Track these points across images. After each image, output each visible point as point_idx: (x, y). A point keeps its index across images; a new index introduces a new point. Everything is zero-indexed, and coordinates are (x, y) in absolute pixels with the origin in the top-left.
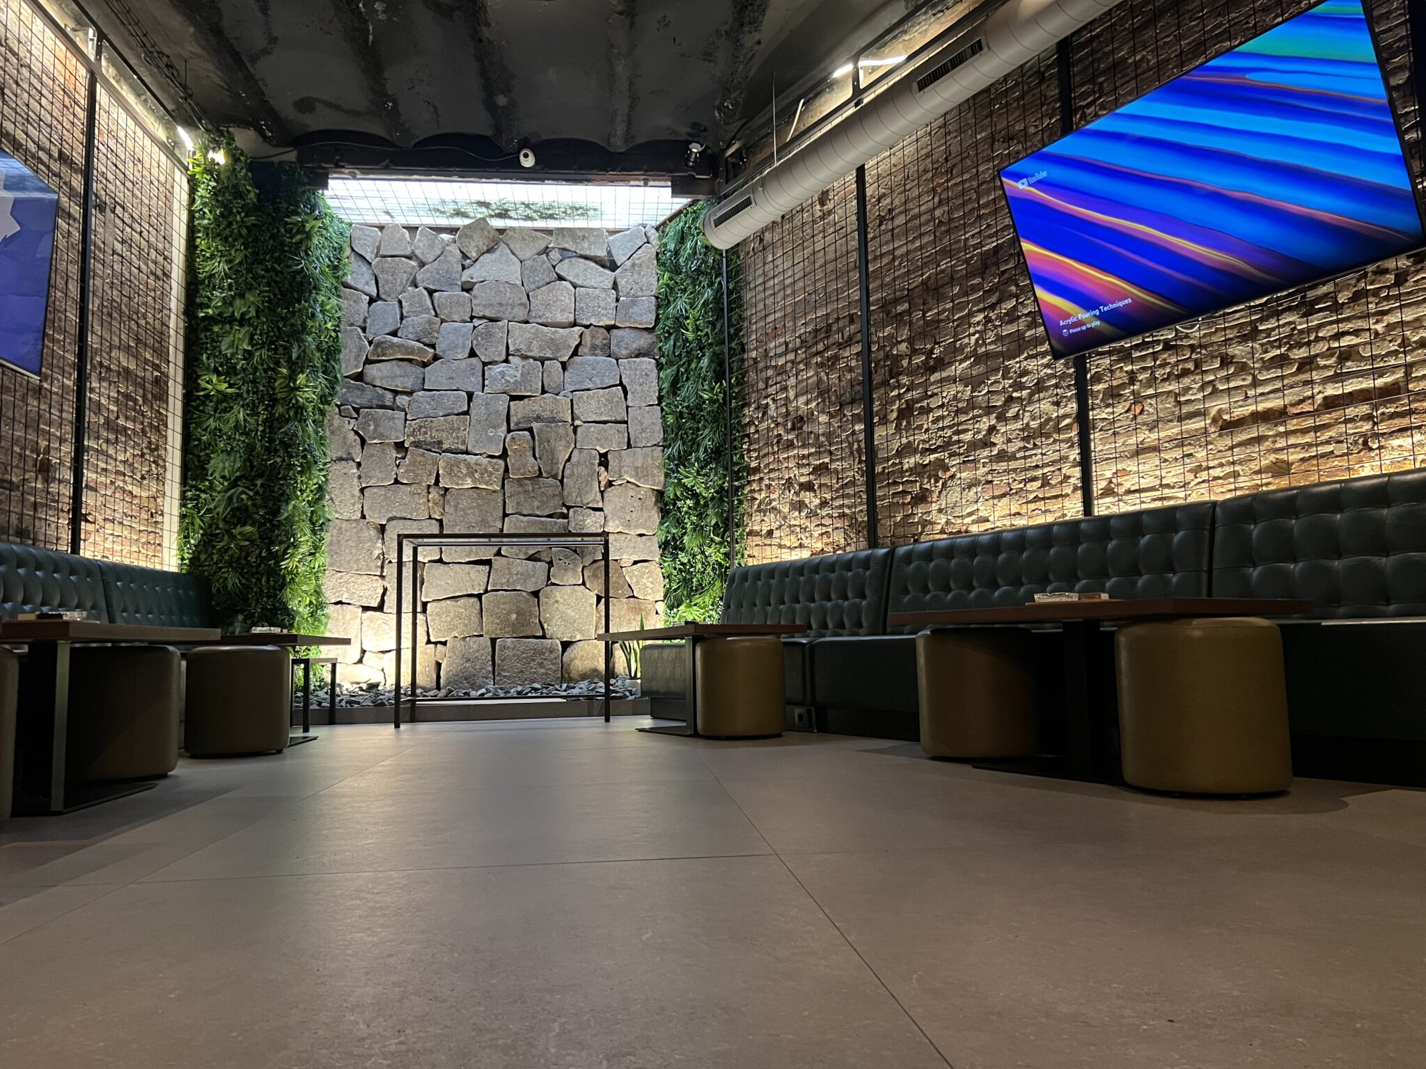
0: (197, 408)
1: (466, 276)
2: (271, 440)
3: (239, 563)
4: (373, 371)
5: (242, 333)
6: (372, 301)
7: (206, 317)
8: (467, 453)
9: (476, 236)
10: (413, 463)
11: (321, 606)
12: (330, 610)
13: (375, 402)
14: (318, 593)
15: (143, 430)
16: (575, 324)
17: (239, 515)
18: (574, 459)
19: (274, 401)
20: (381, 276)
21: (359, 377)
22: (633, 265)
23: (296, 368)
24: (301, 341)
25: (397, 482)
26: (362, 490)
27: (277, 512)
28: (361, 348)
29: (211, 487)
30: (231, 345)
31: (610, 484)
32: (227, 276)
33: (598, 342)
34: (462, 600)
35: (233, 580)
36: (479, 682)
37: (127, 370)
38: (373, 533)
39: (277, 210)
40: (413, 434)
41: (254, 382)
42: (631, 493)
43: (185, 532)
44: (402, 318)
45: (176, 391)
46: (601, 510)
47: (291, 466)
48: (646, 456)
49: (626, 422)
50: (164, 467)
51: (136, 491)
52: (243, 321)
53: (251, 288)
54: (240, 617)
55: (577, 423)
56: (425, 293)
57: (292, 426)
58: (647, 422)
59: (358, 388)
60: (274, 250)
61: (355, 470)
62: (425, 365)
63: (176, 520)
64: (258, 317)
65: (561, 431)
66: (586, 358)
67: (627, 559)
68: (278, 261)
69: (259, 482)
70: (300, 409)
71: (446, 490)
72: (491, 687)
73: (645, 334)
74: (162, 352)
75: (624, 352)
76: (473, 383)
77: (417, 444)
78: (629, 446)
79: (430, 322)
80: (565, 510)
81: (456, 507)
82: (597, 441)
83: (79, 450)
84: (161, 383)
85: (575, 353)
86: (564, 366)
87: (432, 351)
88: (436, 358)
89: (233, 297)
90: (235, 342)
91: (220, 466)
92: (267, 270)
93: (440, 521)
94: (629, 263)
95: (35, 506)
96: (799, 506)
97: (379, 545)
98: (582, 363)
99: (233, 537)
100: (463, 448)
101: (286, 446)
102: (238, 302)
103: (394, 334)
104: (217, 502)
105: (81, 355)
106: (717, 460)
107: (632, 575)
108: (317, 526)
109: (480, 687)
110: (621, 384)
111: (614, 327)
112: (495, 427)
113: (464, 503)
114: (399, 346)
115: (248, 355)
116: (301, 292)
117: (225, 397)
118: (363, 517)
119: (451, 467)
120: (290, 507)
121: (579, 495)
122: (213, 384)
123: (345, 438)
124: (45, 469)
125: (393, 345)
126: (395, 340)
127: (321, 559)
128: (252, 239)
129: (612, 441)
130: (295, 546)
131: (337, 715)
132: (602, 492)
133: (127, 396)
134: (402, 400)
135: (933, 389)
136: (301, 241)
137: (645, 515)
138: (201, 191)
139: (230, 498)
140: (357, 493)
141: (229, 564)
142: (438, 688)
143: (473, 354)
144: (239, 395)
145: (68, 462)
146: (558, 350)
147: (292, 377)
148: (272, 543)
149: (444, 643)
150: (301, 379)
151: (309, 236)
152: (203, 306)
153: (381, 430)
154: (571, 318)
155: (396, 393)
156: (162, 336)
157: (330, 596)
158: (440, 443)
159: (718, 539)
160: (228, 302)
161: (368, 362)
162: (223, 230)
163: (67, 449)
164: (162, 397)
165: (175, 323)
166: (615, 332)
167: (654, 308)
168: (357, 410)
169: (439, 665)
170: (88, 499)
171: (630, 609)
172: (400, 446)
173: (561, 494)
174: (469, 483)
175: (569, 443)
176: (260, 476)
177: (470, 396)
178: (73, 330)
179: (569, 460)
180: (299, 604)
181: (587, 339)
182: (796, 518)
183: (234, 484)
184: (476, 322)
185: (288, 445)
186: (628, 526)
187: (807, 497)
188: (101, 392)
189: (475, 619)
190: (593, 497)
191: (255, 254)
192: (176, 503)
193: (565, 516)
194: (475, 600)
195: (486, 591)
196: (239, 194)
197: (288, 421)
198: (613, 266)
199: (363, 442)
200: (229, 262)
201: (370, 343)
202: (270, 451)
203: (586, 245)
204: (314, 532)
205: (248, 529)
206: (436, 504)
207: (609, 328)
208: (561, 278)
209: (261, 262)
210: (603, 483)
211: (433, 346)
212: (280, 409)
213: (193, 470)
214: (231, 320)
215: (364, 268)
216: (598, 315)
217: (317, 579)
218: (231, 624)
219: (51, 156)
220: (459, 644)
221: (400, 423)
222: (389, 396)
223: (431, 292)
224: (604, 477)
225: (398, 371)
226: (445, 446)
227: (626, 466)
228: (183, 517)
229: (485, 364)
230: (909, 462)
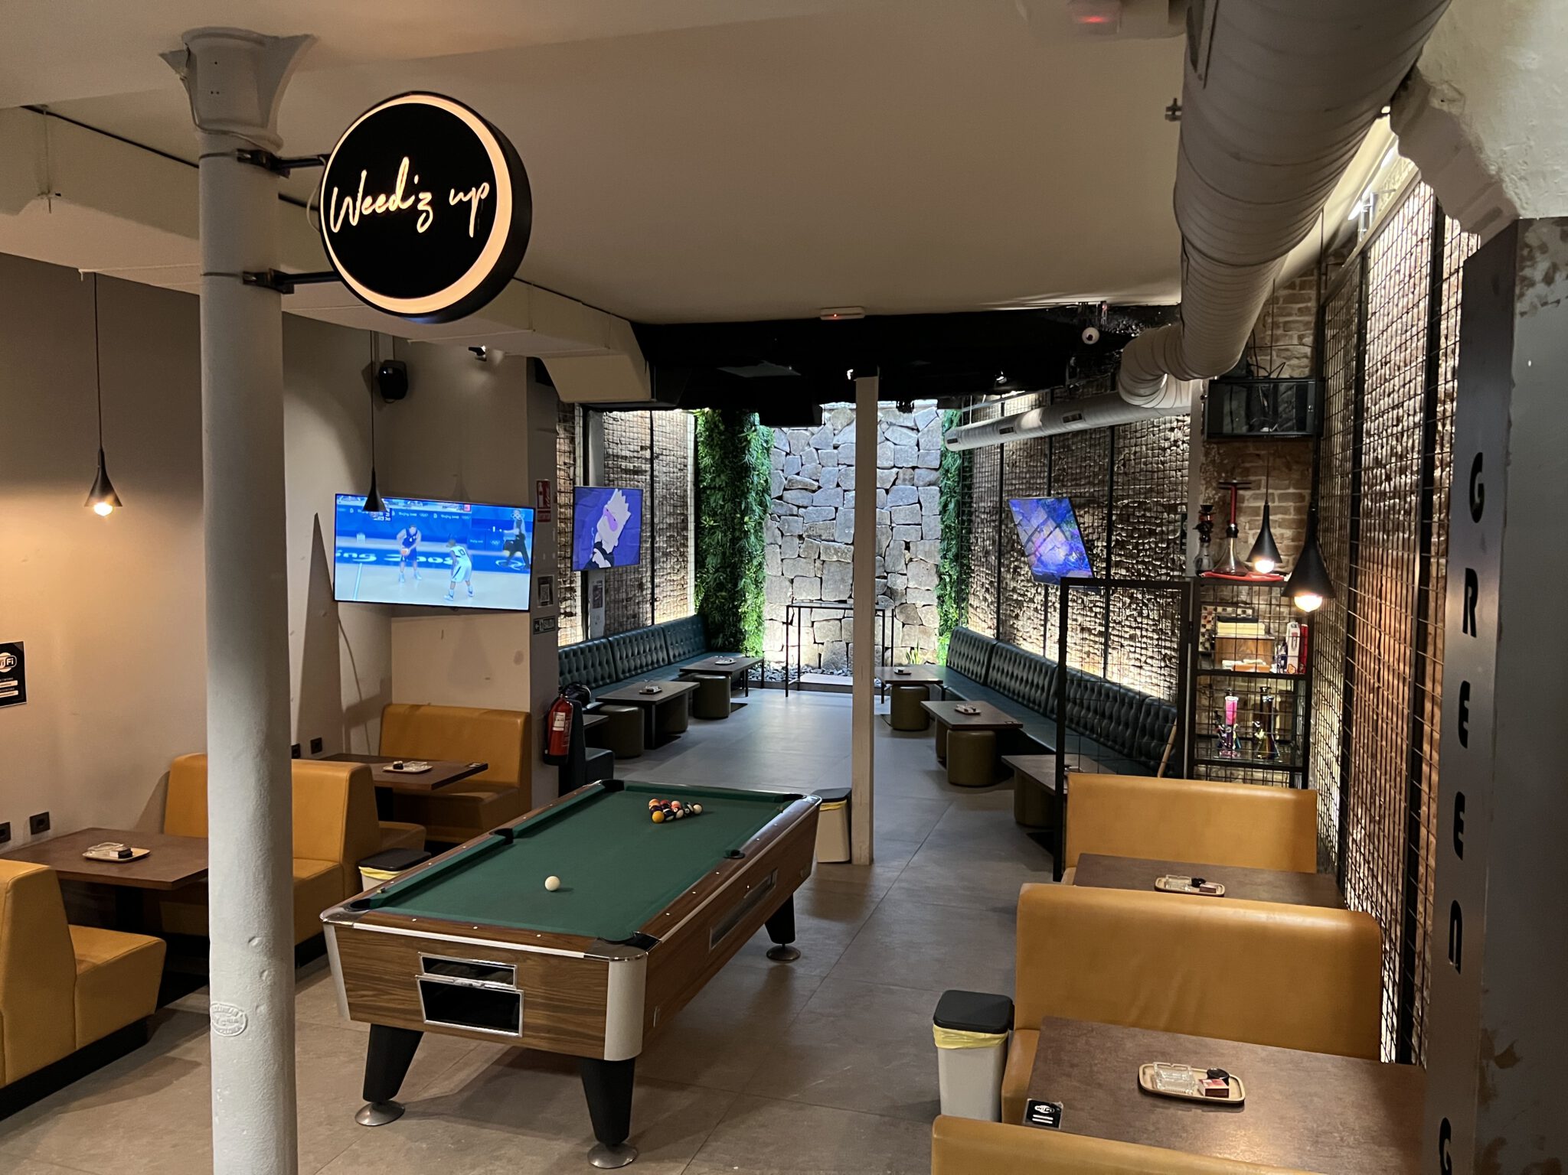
0: (700, 533)
1: (835, 442)
2: (733, 549)
3: (720, 609)
4: (787, 495)
5: (719, 495)
6: (787, 454)
7: (704, 487)
8: (834, 541)
9: (841, 416)
10: (807, 547)
11: (760, 624)
12: (767, 624)
13: (788, 513)
14: (759, 617)
15: (678, 549)
16: (894, 466)
17: (720, 586)
18: (891, 546)
19: (734, 529)
20: (791, 441)
21: (780, 498)
22: (928, 431)
23: (744, 514)
24: (747, 498)
25: (799, 556)
26: (782, 560)
27: (736, 585)
28: (781, 483)
29: (708, 572)
30: (715, 501)
31: (911, 560)
32: (712, 466)
33: (907, 477)
34: (831, 622)
35: (718, 617)
36: (840, 665)
37: (670, 524)
38: (788, 583)
39: (734, 430)
40: (807, 531)
41: (725, 520)
42: (923, 565)
43: (697, 594)
44: (802, 465)
45: (691, 526)
46: (905, 575)
47: (742, 562)
48: (931, 545)
49: (920, 525)
50: (687, 561)
51: (675, 578)
52: (720, 489)
53: (723, 472)
54: (721, 635)
55: (893, 525)
56: (814, 450)
57: (742, 543)
58: (932, 525)
59: (780, 504)
60: (733, 451)
61: (778, 550)
62: (814, 491)
63: (693, 588)
64: (726, 486)
65: (884, 530)
66: (900, 486)
67: (919, 604)
68: (736, 457)
69: (728, 570)
70: (746, 533)
71: (824, 561)
72: (845, 670)
73: (934, 472)
74: (685, 505)
75: (921, 483)
76: (838, 502)
77: (809, 536)
78: (922, 539)
79: (816, 468)
80: (885, 574)
81: (829, 570)
82: (903, 534)
83: (653, 571)
84: (685, 521)
85: (894, 484)
86: (887, 491)
87: (816, 484)
88: (819, 487)
89: (715, 477)
90: (716, 500)
91: (711, 561)
92: (730, 462)
93: (821, 578)
94: (926, 429)
95: (638, 603)
96: (985, 600)
97: (790, 590)
98: (898, 490)
99: (717, 597)
100: (832, 539)
101: (740, 552)
102: (717, 480)
103: (798, 474)
104: (709, 578)
105: (652, 531)
106: (956, 561)
107: (922, 612)
108: (757, 583)
109: (840, 669)
110: (919, 502)
111: (917, 467)
112: (849, 527)
113: (832, 569)
114: (800, 482)
115: (722, 507)
116: (746, 472)
117: (712, 527)
118: (783, 574)
119: (827, 548)
120: (742, 583)
121: (893, 566)
122: (708, 521)
123: (773, 533)
124: (641, 587)
125: (797, 481)
126: (798, 478)
127: (761, 599)
128: (723, 446)
129: (912, 535)
130: (745, 601)
131: (765, 685)
132: (906, 565)
133: (670, 536)
134: (802, 511)
135: (1022, 565)
136: (745, 446)
137: (930, 579)
138: (700, 422)
139: (715, 579)
140: (780, 562)
141: (716, 609)
142: (820, 667)
143: (838, 485)
144: (719, 526)
145: (649, 579)
146: (884, 483)
147: (742, 518)
148: (734, 601)
149: (823, 644)
150: (746, 519)
151: (749, 442)
152: (703, 481)
153: (791, 528)
154: (892, 464)
155: (799, 507)
156: (684, 497)
157: (766, 615)
158: (820, 536)
159: (955, 606)
160: (713, 480)
161: (785, 489)
162: (710, 442)
163: (649, 574)
164: (686, 528)
165: (690, 487)
166: (917, 470)
167: (939, 457)
168: (779, 517)
169: (820, 655)
170: (657, 591)
171: (920, 632)
172: (800, 537)
173: (884, 566)
174: (835, 558)
175: (888, 538)
176: (728, 567)
177: (836, 509)
178: (649, 521)
179: (888, 546)
180: (749, 626)
181: (901, 476)
182: (984, 605)
183: (717, 571)
184: (841, 467)
185: (742, 550)
186: (920, 585)
187: (988, 596)
188: (661, 542)
189: (838, 632)
190: (901, 567)
191: (724, 453)
192: (693, 580)
193: (886, 578)
194: (838, 622)
195: (844, 617)
196: (717, 426)
197: (741, 539)
198: (918, 430)
199: (782, 535)
200: (713, 458)
201: (786, 479)
202: (733, 555)
203: (901, 420)
204: (757, 586)
205: (724, 594)
206: (818, 569)
207: (914, 468)
208: (887, 440)
209: (728, 458)
210: (907, 560)
211: (817, 481)
212: (737, 534)
213: (700, 564)
214: (715, 488)
215: (783, 437)
216: (907, 461)
217: (760, 608)
218: (717, 637)
219: (638, 452)
220: (830, 645)
221: (800, 524)
222: (795, 508)
223: (817, 450)
224: (908, 555)
225: (799, 495)
226: (823, 538)
227: (919, 549)
228: (696, 586)
229: (845, 491)
230: (1015, 597)
